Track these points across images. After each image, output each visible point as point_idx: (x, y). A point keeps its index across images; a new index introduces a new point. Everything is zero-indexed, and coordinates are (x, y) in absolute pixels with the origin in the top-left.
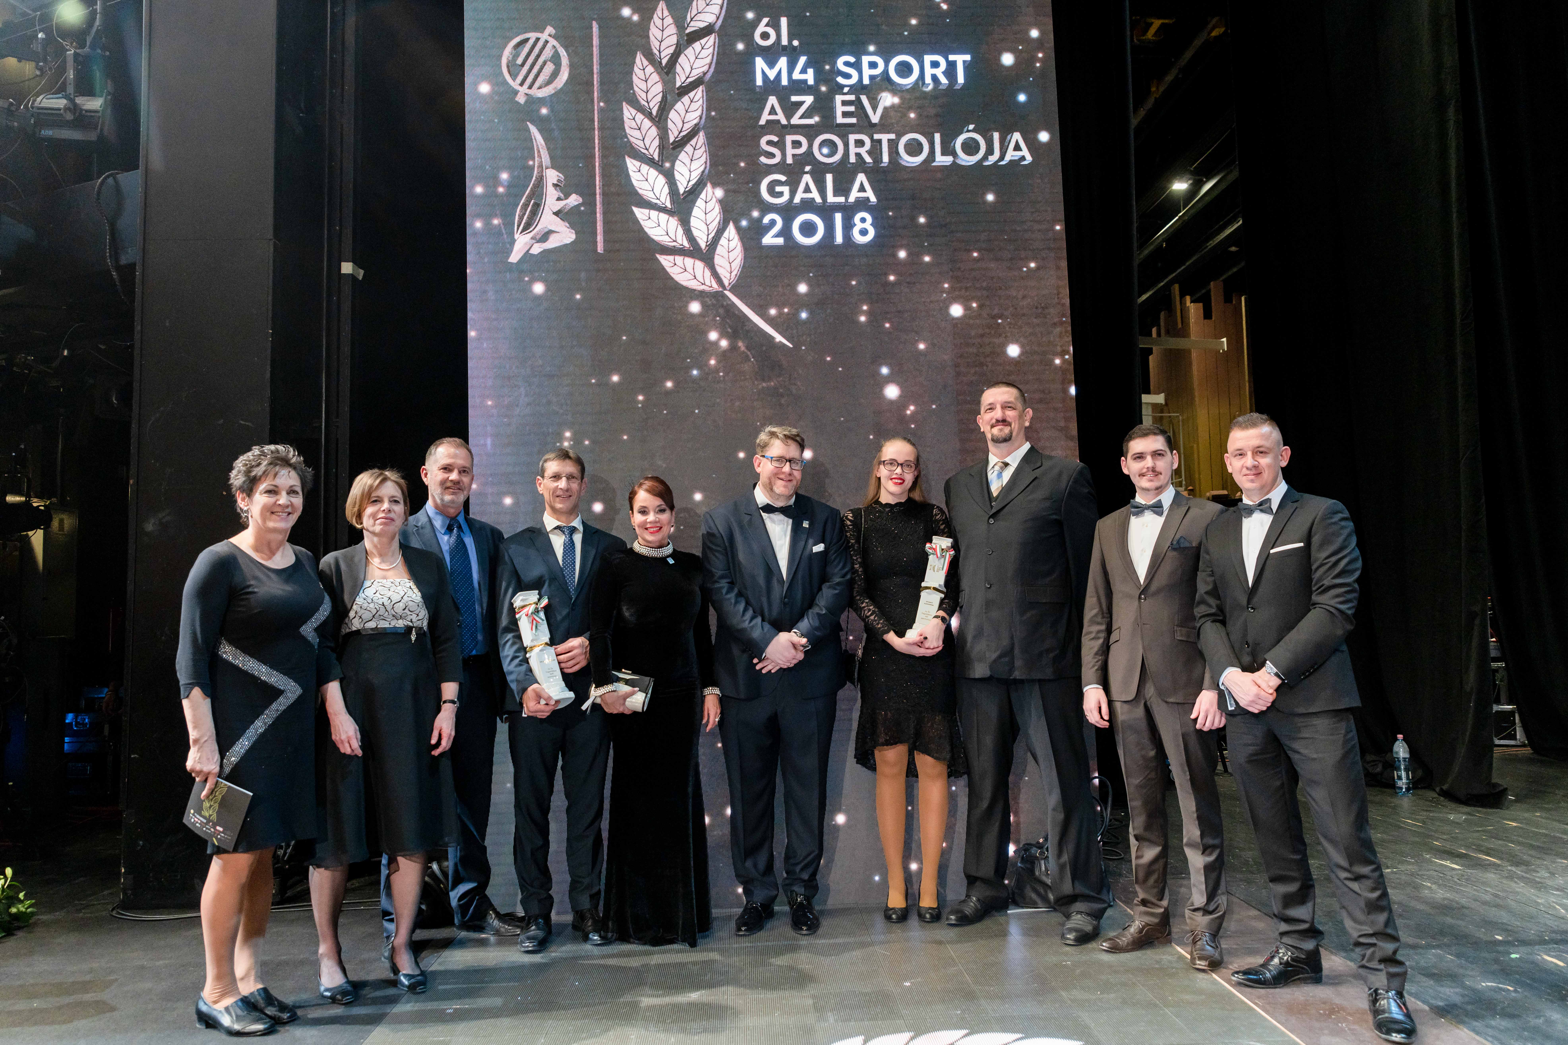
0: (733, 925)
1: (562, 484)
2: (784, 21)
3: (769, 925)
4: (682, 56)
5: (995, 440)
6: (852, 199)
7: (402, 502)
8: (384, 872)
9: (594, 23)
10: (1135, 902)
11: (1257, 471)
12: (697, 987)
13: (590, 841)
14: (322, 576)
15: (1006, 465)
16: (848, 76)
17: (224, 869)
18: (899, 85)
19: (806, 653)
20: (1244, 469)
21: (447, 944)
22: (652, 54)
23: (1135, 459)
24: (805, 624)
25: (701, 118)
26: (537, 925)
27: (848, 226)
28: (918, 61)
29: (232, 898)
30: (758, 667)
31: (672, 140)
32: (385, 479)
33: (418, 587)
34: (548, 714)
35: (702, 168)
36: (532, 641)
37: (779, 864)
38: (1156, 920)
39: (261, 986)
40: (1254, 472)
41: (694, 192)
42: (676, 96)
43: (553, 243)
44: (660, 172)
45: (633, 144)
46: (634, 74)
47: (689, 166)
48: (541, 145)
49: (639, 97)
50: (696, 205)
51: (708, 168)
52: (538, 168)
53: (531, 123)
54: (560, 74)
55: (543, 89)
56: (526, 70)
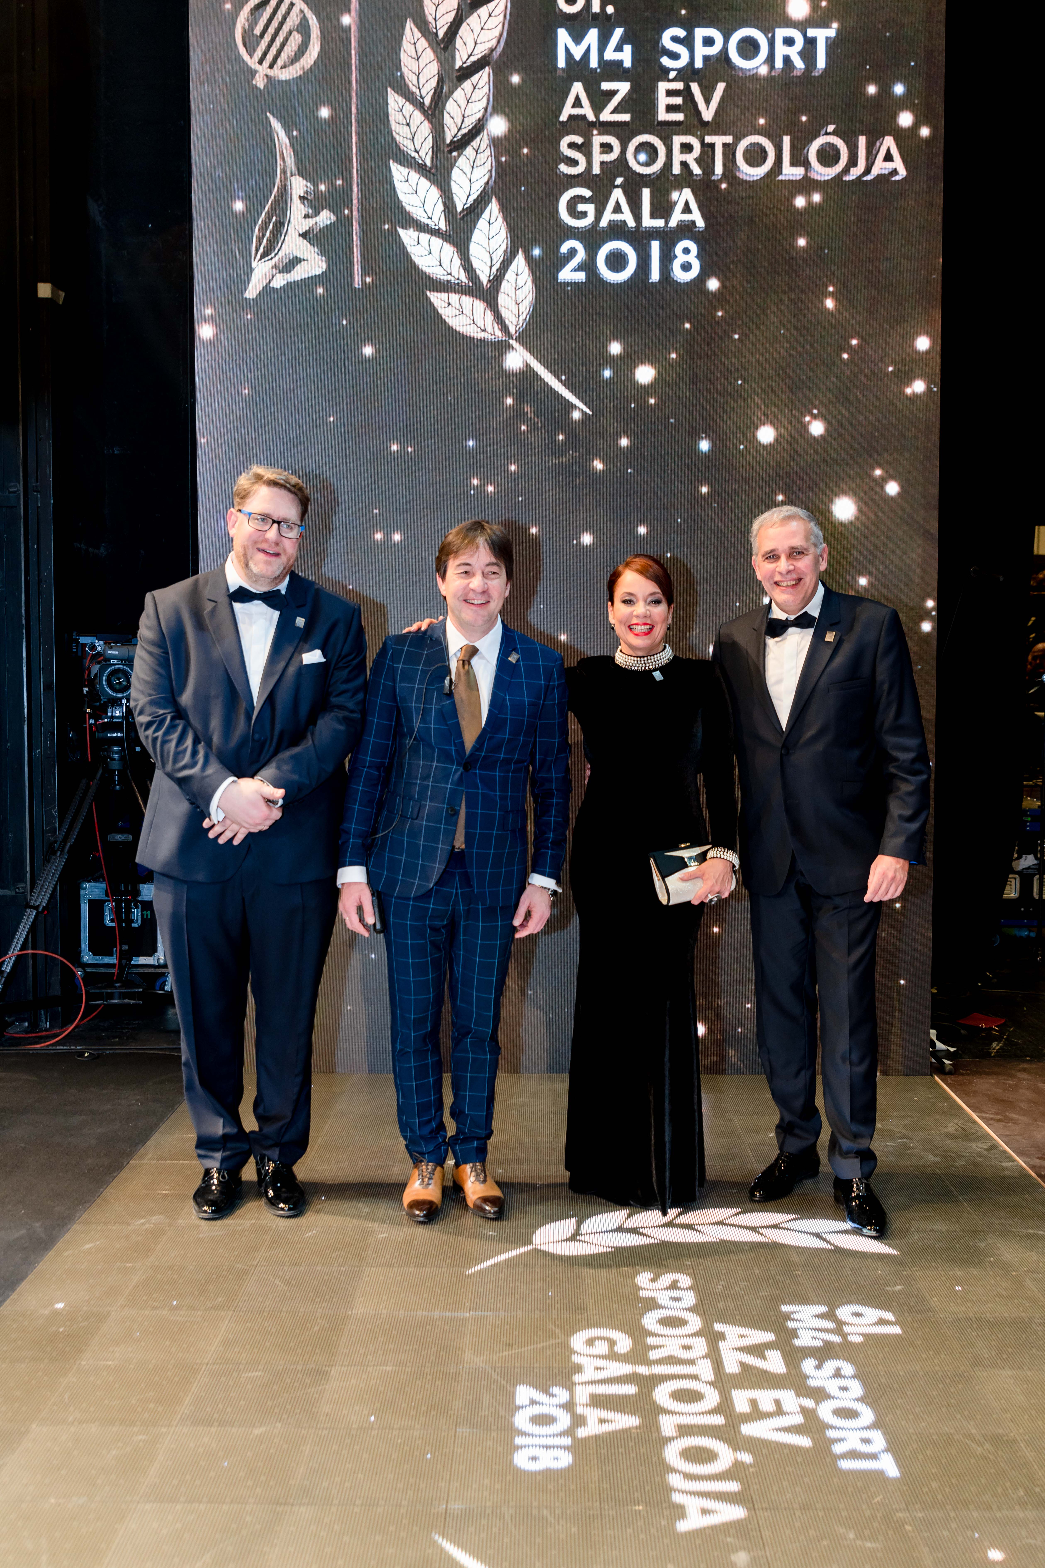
4: (464, 25)
6: (673, 223)
16: (675, 56)
18: (741, 69)
22: (426, 22)
25: (486, 110)
27: (667, 258)
28: (767, 36)
31: (449, 139)
35: (486, 179)
41: (475, 210)
42: (455, 81)
43: (299, 274)
44: (433, 182)
45: (400, 145)
46: (402, 49)
47: (469, 176)
48: (285, 144)
49: (408, 82)
50: (478, 226)
51: (493, 178)
52: (281, 174)
53: (273, 114)
54: (309, 49)
55: (288, 69)
56: (266, 44)
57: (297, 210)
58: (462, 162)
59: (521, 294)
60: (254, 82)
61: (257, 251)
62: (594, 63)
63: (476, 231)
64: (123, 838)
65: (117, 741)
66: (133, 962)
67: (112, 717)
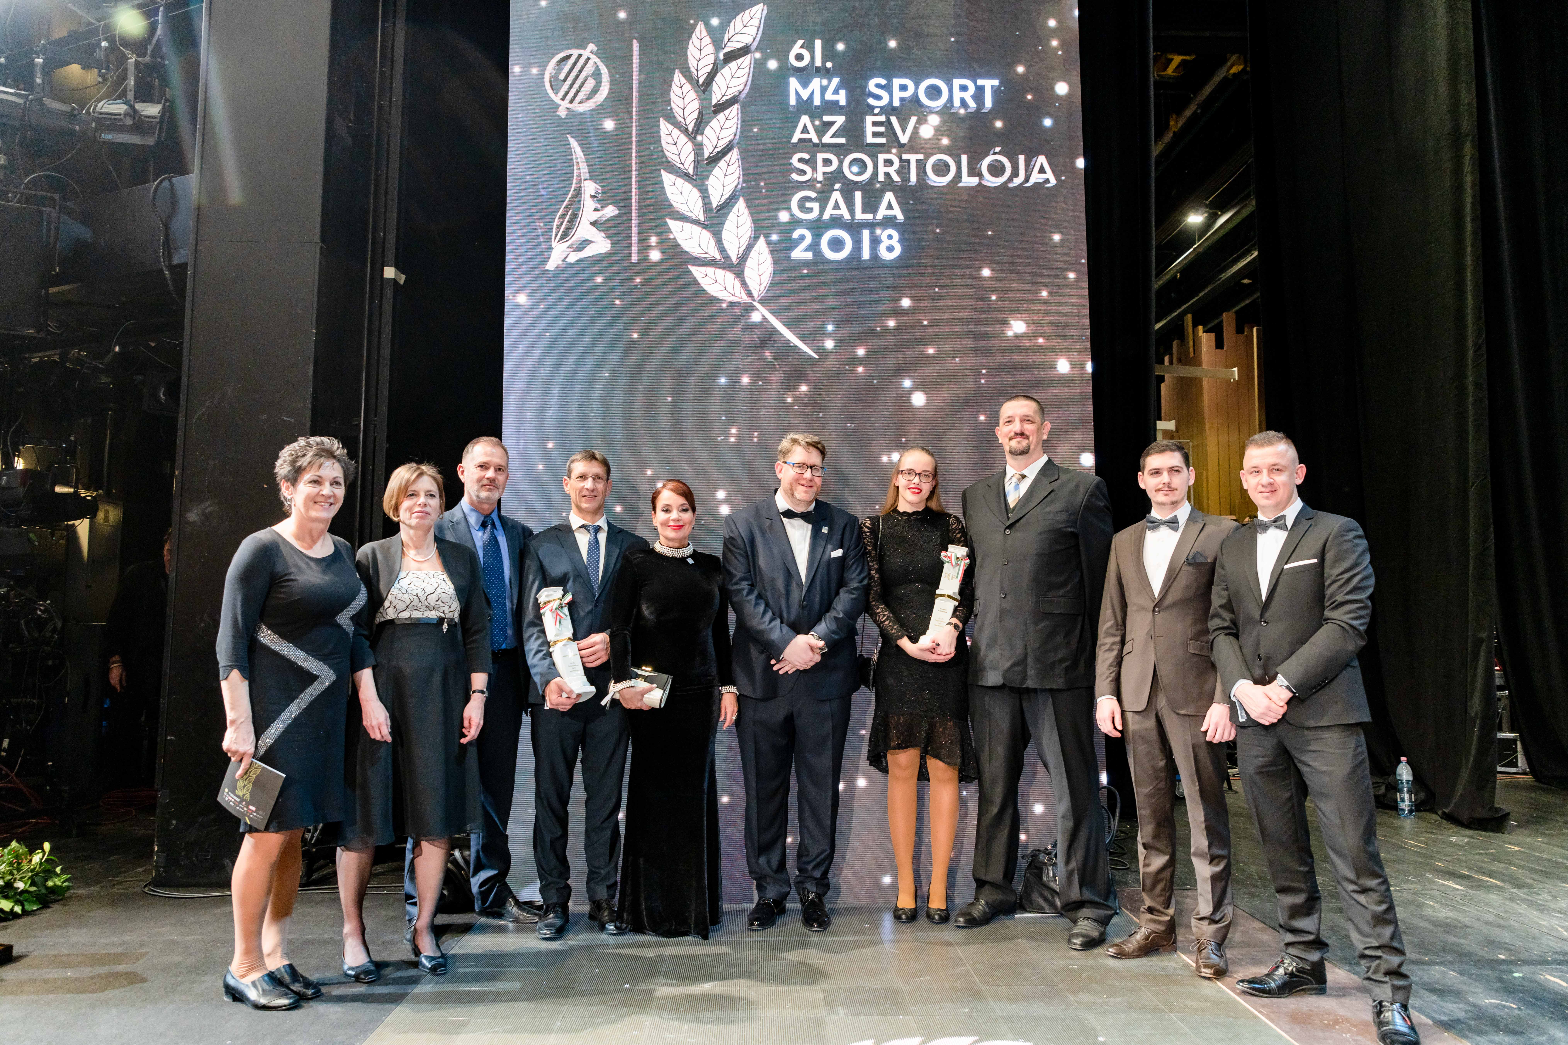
0: (745, 919)
1: (589, 484)
2: (818, 44)
3: (780, 921)
4: (719, 75)
5: (1014, 453)
6: (879, 216)
7: (438, 496)
8: (409, 856)
9: (635, 43)
10: (1142, 909)
11: (1272, 489)
12: (710, 978)
13: (608, 833)
14: (358, 566)
15: (1024, 477)
16: (878, 98)
17: (256, 847)
18: (928, 107)
19: (823, 655)
20: (1260, 486)
21: (466, 929)
22: (690, 72)
23: (1152, 474)
24: (822, 627)
25: (735, 135)
26: (555, 912)
27: (875, 242)
28: (947, 84)
29: (262, 876)
30: (775, 668)
31: (706, 155)
32: (421, 474)
33: (451, 580)
34: (570, 707)
35: (735, 184)
36: (556, 636)
37: (791, 862)
38: (1162, 928)
39: (287, 962)
40: (1269, 489)
41: (726, 206)
42: (712, 113)
43: (589, 252)
44: (695, 186)
45: (669, 159)
46: (672, 91)
47: (722, 181)
48: (581, 158)
49: (676, 114)
50: (728, 218)
51: (741, 183)
52: (577, 179)
53: (572, 137)
54: (600, 89)
55: (584, 104)
56: (568, 85)
57: (588, 205)
58: (717, 171)
59: (763, 268)
60: (558, 113)
61: (556, 235)
63: (727, 221)
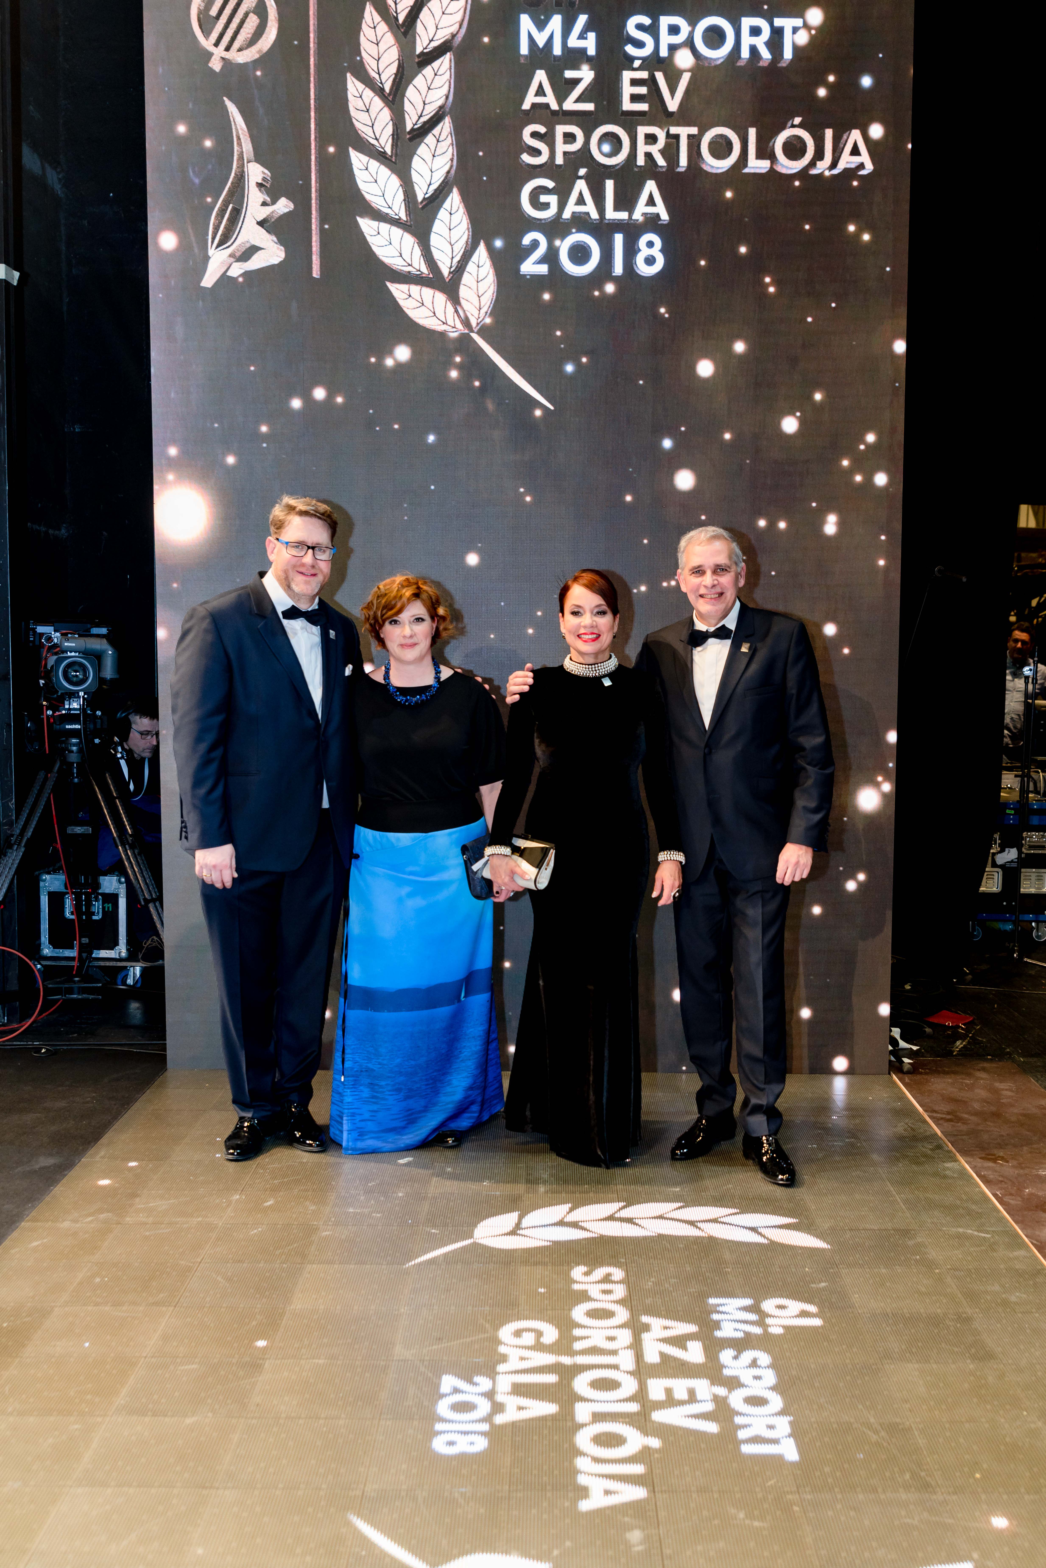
4: (425, 9)
6: (637, 215)
16: (640, 44)
18: (706, 58)
22: (386, 6)
25: (447, 97)
27: (631, 251)
28: (734, 25)
31: (409, 127)
35: (447, 168)
41: (436, 200)
42: (416, 66)
43: (256, 263)
44: (393, 171)
45: (360, 132)
46: (362, 33)
47: (430, 164)
48: (242, 129)
49: (368, 67)
50: (438, 217)
51: (454, 168)
52: (238, 161)
53: (230, 99)
54: (266, 31)
55: (245, 52)
56: (222, 25)
57: (254, 197)
58: (422, 150)
59: (483, 286)
60: (210, 65)
61: (213, 239)
62: (557, 51)
63: (437, 220)
64: (83, 830)
65: (75, 733)
66: (94, 956)
67: (69, 709)
